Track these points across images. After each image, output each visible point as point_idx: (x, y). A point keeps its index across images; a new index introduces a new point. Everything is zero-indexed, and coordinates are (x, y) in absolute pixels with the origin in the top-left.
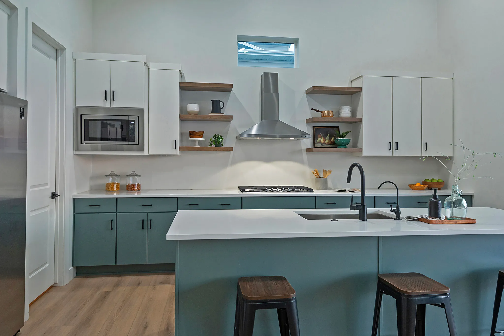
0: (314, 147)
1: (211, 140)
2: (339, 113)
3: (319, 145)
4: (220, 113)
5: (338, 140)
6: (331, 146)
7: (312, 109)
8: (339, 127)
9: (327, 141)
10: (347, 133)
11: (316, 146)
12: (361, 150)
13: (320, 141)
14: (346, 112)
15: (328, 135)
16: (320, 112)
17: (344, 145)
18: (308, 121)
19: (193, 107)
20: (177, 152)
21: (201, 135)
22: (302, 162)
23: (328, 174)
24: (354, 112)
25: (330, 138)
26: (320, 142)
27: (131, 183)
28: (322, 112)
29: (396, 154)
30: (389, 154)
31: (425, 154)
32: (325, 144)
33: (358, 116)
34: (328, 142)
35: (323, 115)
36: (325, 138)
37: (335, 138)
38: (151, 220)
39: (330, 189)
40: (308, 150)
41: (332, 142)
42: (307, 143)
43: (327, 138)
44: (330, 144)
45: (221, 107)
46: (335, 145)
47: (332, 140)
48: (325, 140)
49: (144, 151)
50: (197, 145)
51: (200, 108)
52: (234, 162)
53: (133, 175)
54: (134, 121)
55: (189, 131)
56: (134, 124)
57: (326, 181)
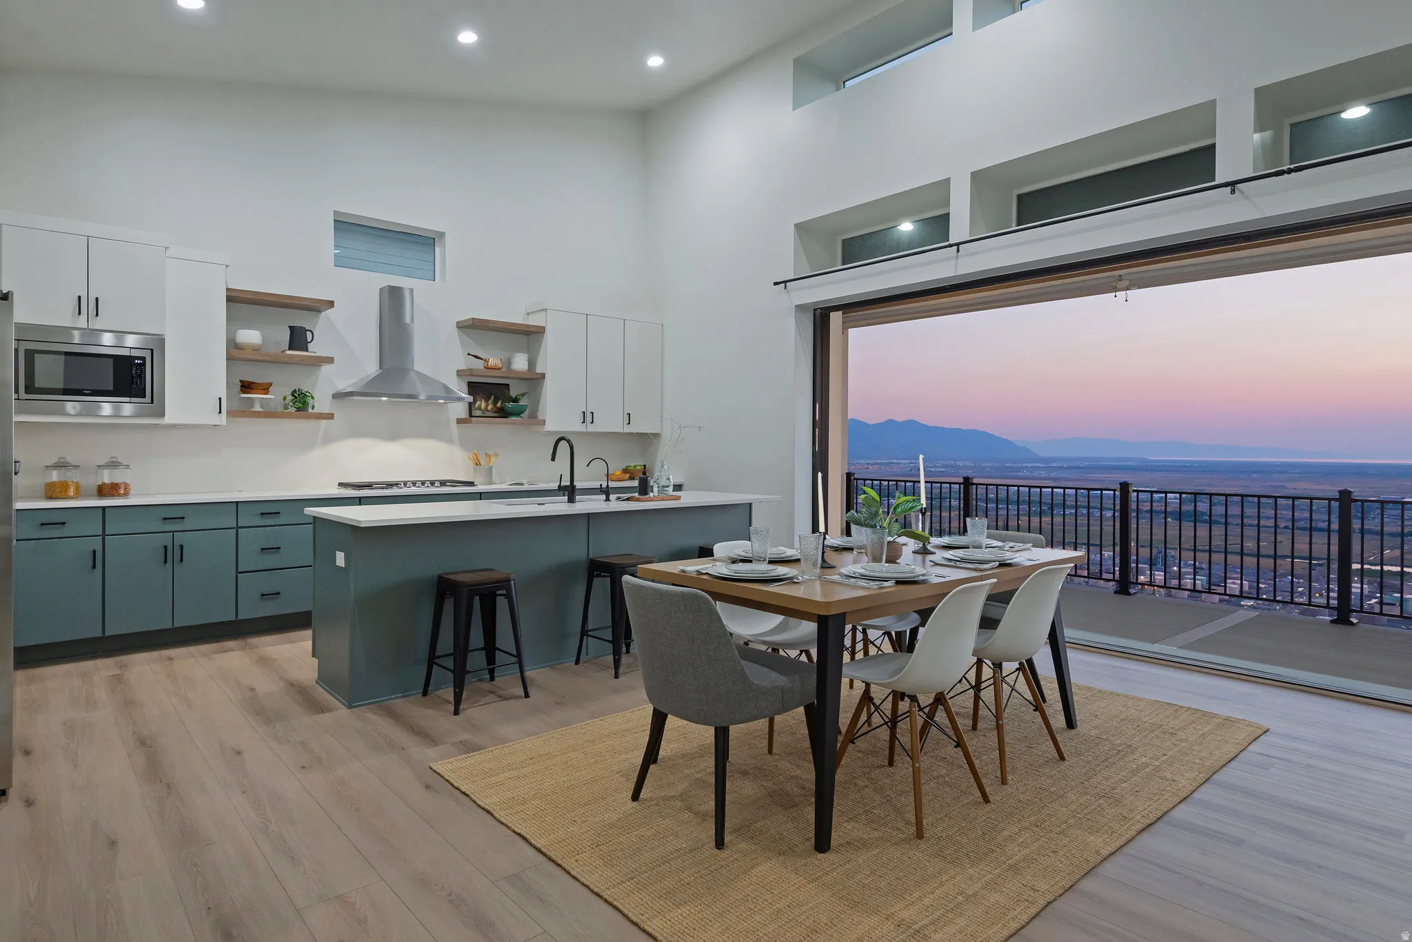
0: (471, 416)
1: (285, 399)
2: (509, 362)
3: (478, 413)
4: (307, 350)
5: (510, 405)
6: (496, 415)
7: (469, 354)
8: (508, 385)
9: (490, 407)
10: (523, 395)
11: (473, 415)
12: (543, 423)
13: (480, 405)
14: (520, 363)
15: (493, 397)
16: (482, 359)
17: (518, 414)
18: (460, 373)
19: (250, 336)
20: (222, 420)
21: (265, 388)
22: (450, 441)
23: (493, 460)
24: (532, 363)
25: (495, 403)
26: (479, 408)
27: (107, 480)
28: (485, 361)
29: (591, 428)
30: (582, 428)
31: (628, 429)
32: (488, 411)
33: (539, 370)
34: (492, 409)
35: (486, 365)
36: (487, 400)
37: (502, 403)
38: (182, 547)
39: (495, 483)
40: (460, 421)
41: (498, 408)
42: (460, 410)
43: (490, 402)
44: (496, 412)
45: (309, 340)
46: (503, 413)
47: (499, 405)
48: (488, 405)
49: (164, 416)
50: (257, 408)
51: (263, 337)
52: (328, 440)
53: (113, 465)
54: (143, 359)
55: (240, 381)
56: (143, 364)
57: (490, 470)
